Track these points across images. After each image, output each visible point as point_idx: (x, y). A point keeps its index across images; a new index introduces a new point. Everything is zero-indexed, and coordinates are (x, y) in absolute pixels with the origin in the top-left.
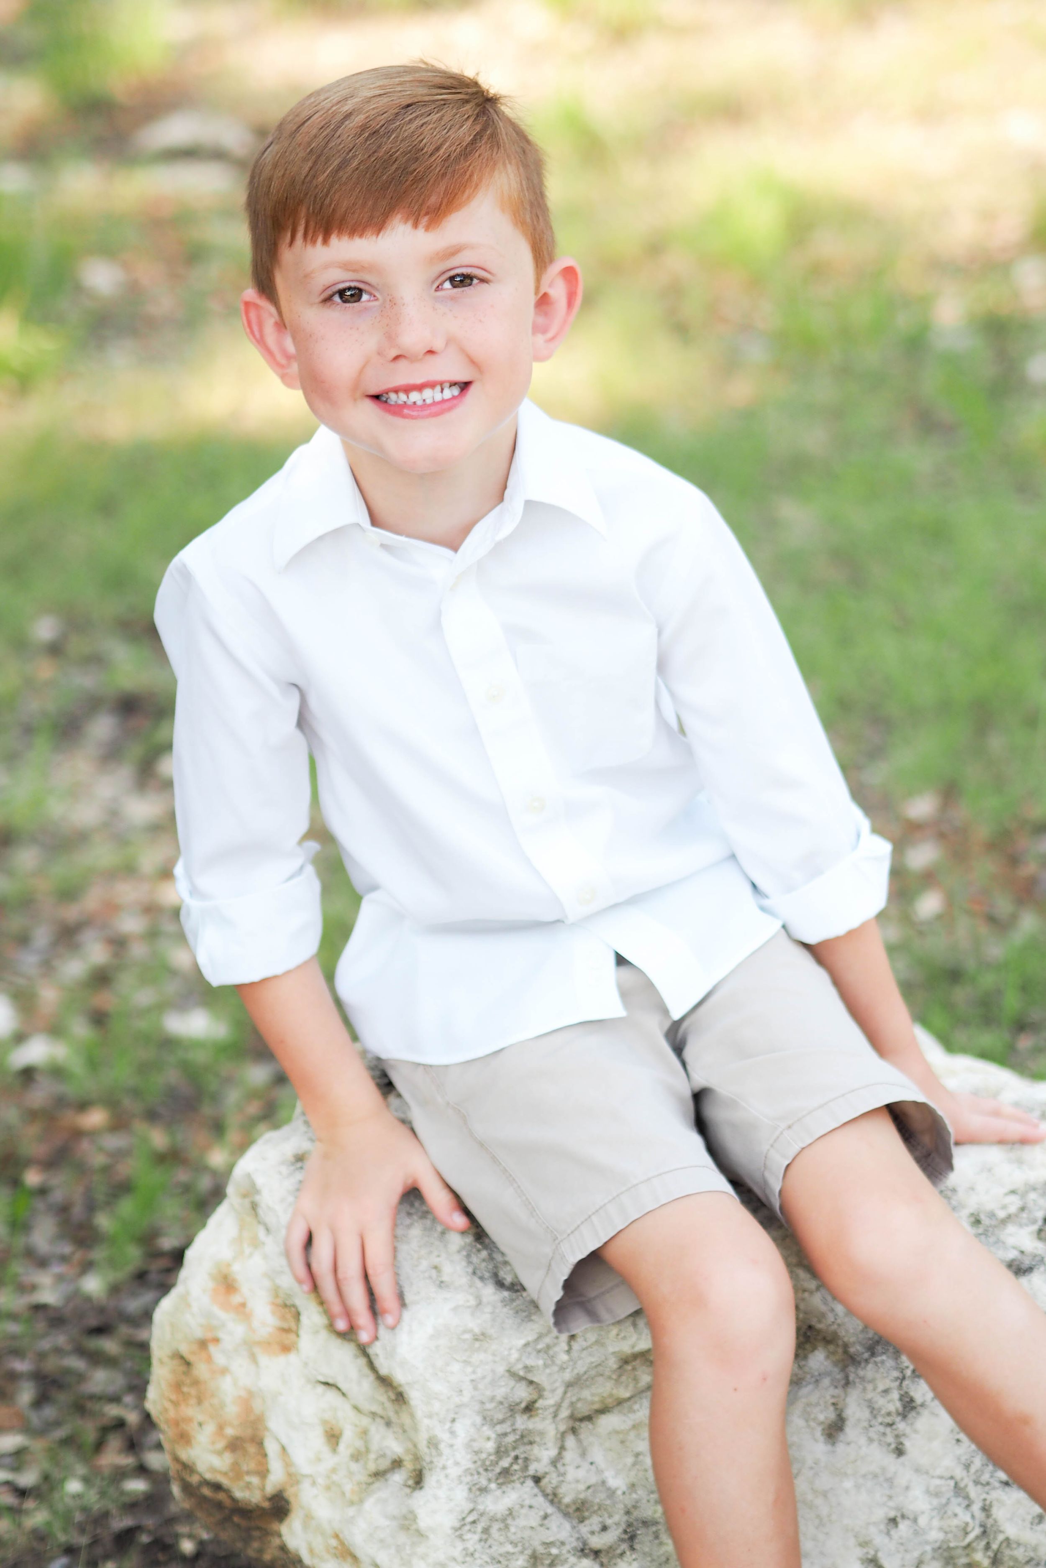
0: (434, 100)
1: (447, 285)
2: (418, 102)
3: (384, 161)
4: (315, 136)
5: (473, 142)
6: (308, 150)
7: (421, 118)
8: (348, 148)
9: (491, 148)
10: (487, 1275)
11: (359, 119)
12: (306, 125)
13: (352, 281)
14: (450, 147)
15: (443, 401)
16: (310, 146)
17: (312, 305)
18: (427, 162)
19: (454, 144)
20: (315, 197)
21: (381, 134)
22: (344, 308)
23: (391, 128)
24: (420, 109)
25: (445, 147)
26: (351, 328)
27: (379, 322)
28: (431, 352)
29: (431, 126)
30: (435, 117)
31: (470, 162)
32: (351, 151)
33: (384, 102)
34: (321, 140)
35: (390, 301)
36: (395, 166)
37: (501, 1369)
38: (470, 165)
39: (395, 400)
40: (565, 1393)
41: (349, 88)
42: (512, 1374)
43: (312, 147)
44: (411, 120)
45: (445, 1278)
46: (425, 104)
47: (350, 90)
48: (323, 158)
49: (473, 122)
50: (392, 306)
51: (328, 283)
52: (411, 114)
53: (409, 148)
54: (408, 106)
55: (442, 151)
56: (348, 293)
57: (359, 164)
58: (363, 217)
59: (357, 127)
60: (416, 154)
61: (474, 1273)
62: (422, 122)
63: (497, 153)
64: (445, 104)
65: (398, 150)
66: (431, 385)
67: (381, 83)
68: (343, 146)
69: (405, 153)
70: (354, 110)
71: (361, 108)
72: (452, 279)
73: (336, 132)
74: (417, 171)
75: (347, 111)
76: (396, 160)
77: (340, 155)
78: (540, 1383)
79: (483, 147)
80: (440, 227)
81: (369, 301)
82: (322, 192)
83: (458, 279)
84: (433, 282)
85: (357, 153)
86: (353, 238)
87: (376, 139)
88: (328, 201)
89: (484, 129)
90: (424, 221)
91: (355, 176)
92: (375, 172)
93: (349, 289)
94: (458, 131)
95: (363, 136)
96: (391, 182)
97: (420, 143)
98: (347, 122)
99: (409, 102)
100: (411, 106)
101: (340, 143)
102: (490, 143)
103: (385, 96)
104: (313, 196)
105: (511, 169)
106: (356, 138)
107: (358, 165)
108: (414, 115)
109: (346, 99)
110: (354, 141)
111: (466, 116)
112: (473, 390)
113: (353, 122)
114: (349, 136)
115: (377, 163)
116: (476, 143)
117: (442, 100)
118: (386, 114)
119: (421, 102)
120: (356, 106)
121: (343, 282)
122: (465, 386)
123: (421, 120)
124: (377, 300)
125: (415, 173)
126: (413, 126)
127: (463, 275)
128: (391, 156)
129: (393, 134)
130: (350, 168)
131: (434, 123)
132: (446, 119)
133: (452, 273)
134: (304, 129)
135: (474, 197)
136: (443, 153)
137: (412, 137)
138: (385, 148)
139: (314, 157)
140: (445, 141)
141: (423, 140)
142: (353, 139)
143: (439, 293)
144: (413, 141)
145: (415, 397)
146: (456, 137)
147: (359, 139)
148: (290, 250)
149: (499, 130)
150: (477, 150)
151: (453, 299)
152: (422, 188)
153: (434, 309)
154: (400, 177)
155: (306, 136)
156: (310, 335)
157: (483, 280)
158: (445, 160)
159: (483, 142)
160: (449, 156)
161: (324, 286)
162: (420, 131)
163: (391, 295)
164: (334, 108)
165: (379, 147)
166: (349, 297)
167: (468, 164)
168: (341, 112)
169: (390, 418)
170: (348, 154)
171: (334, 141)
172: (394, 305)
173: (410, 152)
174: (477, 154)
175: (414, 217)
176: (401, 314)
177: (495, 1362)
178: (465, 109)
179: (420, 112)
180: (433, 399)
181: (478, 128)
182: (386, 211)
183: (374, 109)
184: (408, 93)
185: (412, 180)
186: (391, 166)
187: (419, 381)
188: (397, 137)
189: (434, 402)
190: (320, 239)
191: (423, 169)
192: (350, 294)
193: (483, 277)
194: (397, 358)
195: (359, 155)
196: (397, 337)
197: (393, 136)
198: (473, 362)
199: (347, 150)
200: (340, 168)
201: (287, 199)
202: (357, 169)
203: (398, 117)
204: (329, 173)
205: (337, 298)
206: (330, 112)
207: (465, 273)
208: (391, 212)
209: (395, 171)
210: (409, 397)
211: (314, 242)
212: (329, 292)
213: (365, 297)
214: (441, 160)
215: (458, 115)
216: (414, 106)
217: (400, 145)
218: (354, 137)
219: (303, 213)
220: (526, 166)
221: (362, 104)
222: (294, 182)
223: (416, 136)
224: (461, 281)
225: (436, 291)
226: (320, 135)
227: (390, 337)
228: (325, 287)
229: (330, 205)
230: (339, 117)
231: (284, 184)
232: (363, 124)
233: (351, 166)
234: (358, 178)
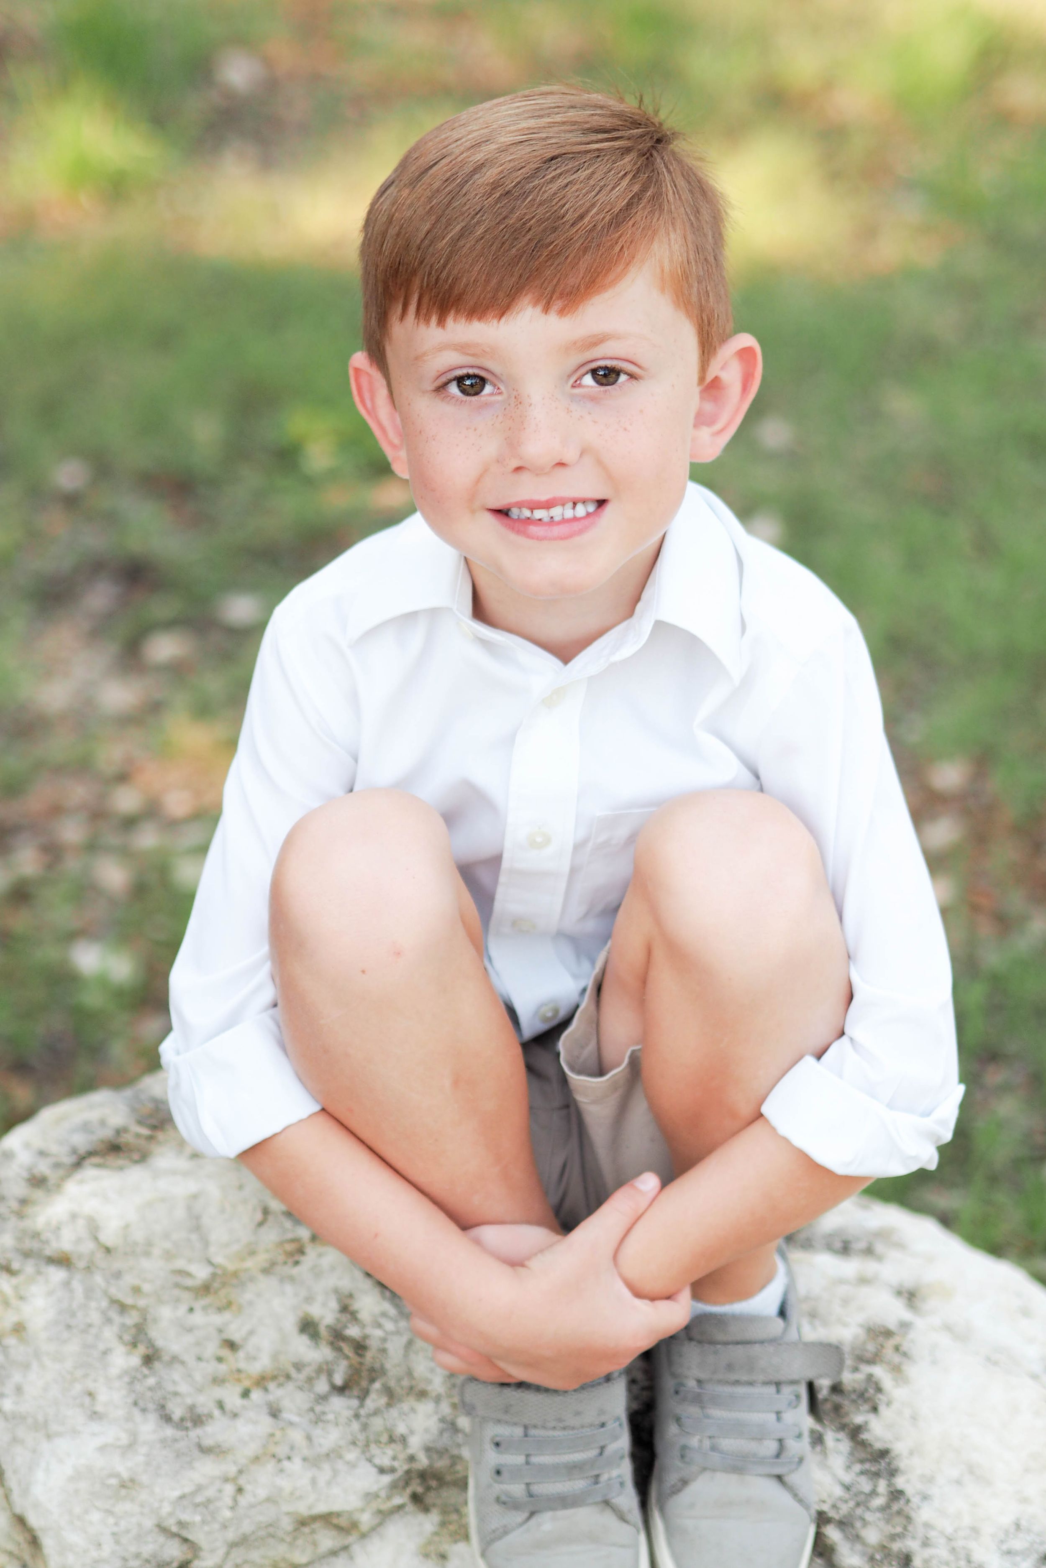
0: (585, 151)
1: (588, 380)
2: (564, 154)
3: (515, 231)
4: (438, 191)
5: (629, 205)
6: (428, 207)
7: (566, 175)
8: (474, 210)
9: (652, 212)
10: (151, 1406)
11: (490, 174)
12: (431, 172)
13: (472, 367)
14: (598, 214)
15: (575, 519)
16: (430, 203)
17: (424, 392)
18: (568, 234)
19: (603, 210)
20: (431, 267)
21: (515, 194)
22: (460, 403)
23: (527, 187)
24: (566, 163)
25: (591, 214)
26: (468, 429)
27: (501, 422)
28: (561, 464)
29: (577, 187)
30: (583, 174)
31: (620, 233)
32: (477, 214)
33: (523, 152)
34: (443, 197)
35: (515, 397)
36: (528, 236)
37: (149, 1523)
38: (620, 237)
39: (518, 514)
40: (228, 1554)
41: (487, 127)
42: (163, 1529)
43: (433, 203)
44: (554, 177)
45: (99, 1408)
46: (575, 155)
47: (486, 131)
48: (444, 220)
49: (631, 180)
50: (517, 405)
51: (442, 369)
52: (555, 170)
53: (548, 215)
54: (552, 159)
55: (586, 220)
56: (468, 382)
57: (485, 231)
58: (484, 299)
59: (487, 185)
60: (556, 222)
61: (135, 1404)
62: (566, 181)
63: (658, 219)
64: (598, 157)
65: (533, 217)
66: (562, 502)
67: (524, 124)
68: (468, 207)
69: (540, 221)
70: (487, 160)
71: (496, 158)
72: (594, 372)
73: (462, 189)
74: (554, 244)
75: (478, 161)
76: (530, 229)
77: (464, 219)
78: (196, 1542)
79: (640, 213)
80: (576, 313)
81: (492, 394)
82: (438, 262)
83: (601, 373)
84: (569, 376)
85: (484, 218)
86: (470, 320)
87: (508, 202)
88: (444, 275)
89: (644, 189)
90: (558, 304)
91: (479, 247)
92: (503, 243)
93: (469, 376)
94: (610, 193)
95: (494, 196)
96: (521, 256)
97: (562, 209)
98: (476, 176)
99: (557, 152)
100: (557, 158)
101: (465, 203)
102: (650, 207)
103: (527, 143)
104: (429, 266)
105: (676, 239)
106: (484, 198)
107: (483, 233)
108: (558, 171)
109: (478, 145)
110: (481, 203)
111: (623, 173)
112: (608, 509)
113: (484, 176)
114: (476, 195)
115: (506, 231)
116: (632, 209)
117: (595, 150)
118: (524, 169)
119: (569, 153)
120: (489, 156)
121: (461, 367)
122: (601, 503)
123: (565, 178)
124: (500, 393)
125: (552, 247)
126: (555, 187)
127: (606, 368)
128: (524, 224)
129: (530, 195)
130: (474, 236)
131: (581, 182)
132: (598, 176)
133: (594, 365)
134: (426, 179)
135: (625, 275)
136: (589, 222)
137: (551, 200)
138: (517, 214)
139: (433, 217)
140: (593, 205)
141: (565, 205)
142: (480, 200)
143: (577, 391)
144: (554, 206)
145: (539, 514)
146: (606, 202)
147: (488, 200)
148: (400, 323)
149: (664, 189)
150: (631, 218)
151: (593, 399)
152: (558, 265)
153: (568, 411)
154: (533, 251)
155: (427, 188)
156: (420, 432)
157: (632, 376)
158: (591, 230)
159: (641, 206)
160: (595, 226)
161: (438, 371)
162: (562, 193)
163: (517, 391)
164: (465, 155)
165: (512, 211)
166: (468, 387)
167: (617, 235)
168: (471, 161)
169: (513, 536)
170: (473, 218)
171: (458, 201)
172: (519, 404)
173: (548, 219)
174: (631, 223)
175: (544, 302)
176: (526, 417)
177: (142, 1514)
178: (622, 163)
179: (567, 167)
180: (563, 515)
181: (636, 188)
182: (512, 291)
183: (510, 161)
184: (553, 141)
185: (547, 255)
186: (524, 236)
187: (544, 497)
188: (534, 200)
189: (563, 518)
190: (434, 320)
191: (561, 243)
192: (470, 384)
193: (631, 371)
194: (518, 469)
195: (485, 220)
196: (519, 446)
197: (530, 198)
198: (609, 476)
199: (473, 213)
200: (461, 235)
201: (399, 264)
202: (483, 238)
203: (538, 174)
204: (449, 240)
205: (454, 389)
206: (459, 159)
207: (609, 366)
208: (519, 294)
209: (527, 244)
210: (533, 512)
211: (427, 321)
212: (444, 379)
213: (488, 389)
214: (584, 231)
215: (613, 172)
216: (559, 159)
217: (535, 211)
218: (483, 196)
219: (416, 283)
220: (697, 229)
221: (497, 153)
222: (408, 245)
223: (558, 199)
224: (605, 376)
225: (573, 387)
226: (444, 189)
227: (512, 443)
228: (440, 373)
229: (448, 278)
230: (468, 169)
231: (398, 246)
232: (494, 181)
233: (476, 235)
234: (483, 248)
